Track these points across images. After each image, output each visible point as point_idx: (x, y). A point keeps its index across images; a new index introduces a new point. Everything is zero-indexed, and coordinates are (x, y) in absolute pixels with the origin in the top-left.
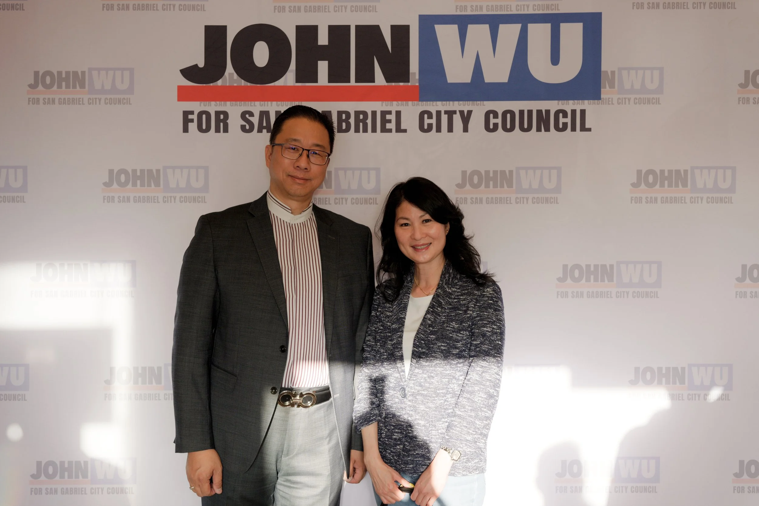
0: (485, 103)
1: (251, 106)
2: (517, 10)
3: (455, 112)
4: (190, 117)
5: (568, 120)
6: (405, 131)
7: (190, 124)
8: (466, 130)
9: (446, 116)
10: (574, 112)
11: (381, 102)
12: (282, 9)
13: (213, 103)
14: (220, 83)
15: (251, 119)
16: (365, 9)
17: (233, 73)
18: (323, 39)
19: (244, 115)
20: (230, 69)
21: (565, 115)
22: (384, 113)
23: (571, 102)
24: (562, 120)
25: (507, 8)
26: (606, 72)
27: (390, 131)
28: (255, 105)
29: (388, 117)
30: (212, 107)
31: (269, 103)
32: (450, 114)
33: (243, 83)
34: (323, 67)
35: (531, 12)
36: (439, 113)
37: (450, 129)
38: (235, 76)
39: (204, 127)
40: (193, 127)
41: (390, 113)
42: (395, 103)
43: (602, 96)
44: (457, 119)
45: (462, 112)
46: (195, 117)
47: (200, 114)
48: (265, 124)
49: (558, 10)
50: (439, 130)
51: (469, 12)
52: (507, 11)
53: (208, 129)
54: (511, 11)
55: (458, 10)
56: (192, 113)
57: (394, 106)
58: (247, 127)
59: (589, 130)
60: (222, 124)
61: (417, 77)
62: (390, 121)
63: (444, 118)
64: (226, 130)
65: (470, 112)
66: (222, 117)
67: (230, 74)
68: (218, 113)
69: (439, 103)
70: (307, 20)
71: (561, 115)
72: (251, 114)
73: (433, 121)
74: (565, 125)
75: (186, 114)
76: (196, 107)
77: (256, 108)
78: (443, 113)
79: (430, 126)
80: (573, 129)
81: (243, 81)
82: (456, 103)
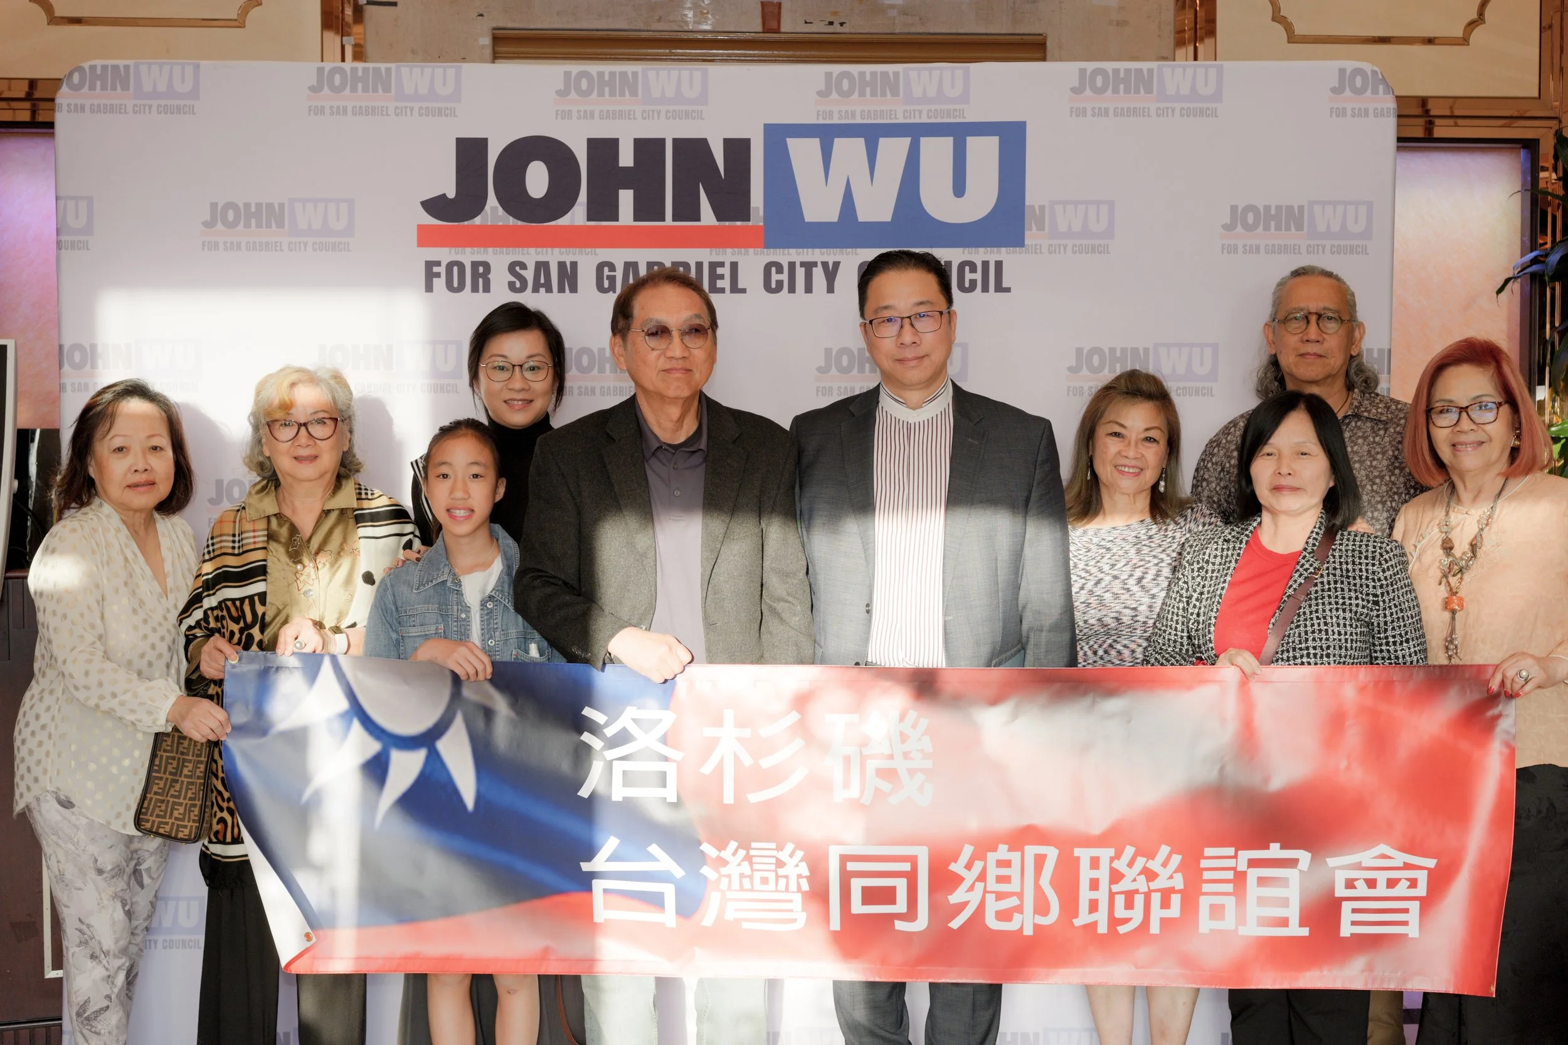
0: (859, 250)
1: (523, 254)
2: (905, 117)
3: (815, 264)
4: (436, 269)
5: (978, 276)
6: (743, 291)
7: (435, 280)
8: (831, 289)
9: (803, 269)
10: (986, 264)
11: (709, 250)
12: (566, 115)
13: (468, 250)
14: (477, 221)
15: (522, 272)
16: (687, 115)
17: (497, 208)
18: (626, 158)
19: (512, 268)
20: (492, 200)
21: (973, 269)
22: (713, 266)
23: (982, 250)
24: (968, 276)
25: (891, 115)
26: (1033, 207)
27: (722, 290)
28: (528, 254)
29: (719, 271)
30: (468, 256)
31: (549, 250)
32: (809, 266)
33: (512, 221)
34: (626, 198)
35: (924, 119)
36: (792, 265)
37: (809, 289)
38: (500, 209)
39: (456, 284)
40: (439, 283)
41: (722, 264)
42: (729, 250)
43: (1027, 242)
44: (818, 274)
45: (825, 265)
46: (442, 270)
47: (450, 266)
48: (542, 281)
49: (964, 118)
50: (792, 289)
51: (836, 121)
52: (891, 118)
53: (461, 287)
54: (896, 118)
55: (821, 117)
56: (438, 264)
57: (727, 256)
58: (518, 285)
59: (1008, 290)
60: (481, 280)
61: (761, 213)
62: (722, 277)
63: (800, 273)
64: (487, 289)
65: (837, 265)
66: (481, 270)
67: (493, 209)
68: (475, 265)
69: (793, 251)
70: (603, 131)
71: (967, 269)
72: (523, 266)
73: (784, 277)
74: (973, 283)
75: (430, 265)
76: (444, 255)
77: (531, 256)
78: (798, 265)
79: (780, 284)
80: (985, 289)
81: (511, 218)
82: (817, 251)
